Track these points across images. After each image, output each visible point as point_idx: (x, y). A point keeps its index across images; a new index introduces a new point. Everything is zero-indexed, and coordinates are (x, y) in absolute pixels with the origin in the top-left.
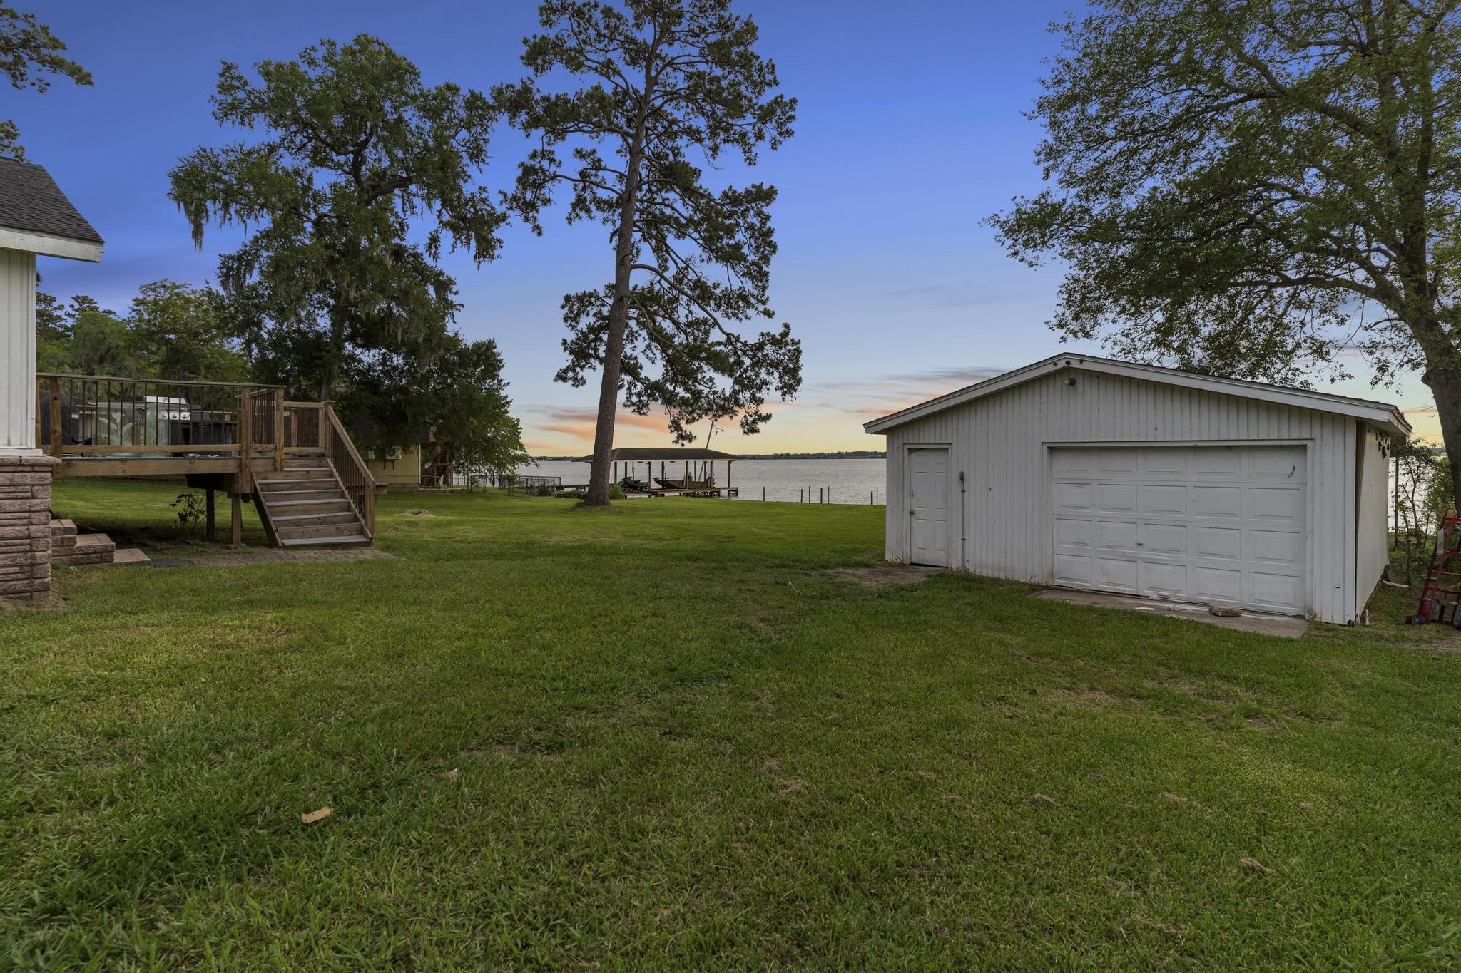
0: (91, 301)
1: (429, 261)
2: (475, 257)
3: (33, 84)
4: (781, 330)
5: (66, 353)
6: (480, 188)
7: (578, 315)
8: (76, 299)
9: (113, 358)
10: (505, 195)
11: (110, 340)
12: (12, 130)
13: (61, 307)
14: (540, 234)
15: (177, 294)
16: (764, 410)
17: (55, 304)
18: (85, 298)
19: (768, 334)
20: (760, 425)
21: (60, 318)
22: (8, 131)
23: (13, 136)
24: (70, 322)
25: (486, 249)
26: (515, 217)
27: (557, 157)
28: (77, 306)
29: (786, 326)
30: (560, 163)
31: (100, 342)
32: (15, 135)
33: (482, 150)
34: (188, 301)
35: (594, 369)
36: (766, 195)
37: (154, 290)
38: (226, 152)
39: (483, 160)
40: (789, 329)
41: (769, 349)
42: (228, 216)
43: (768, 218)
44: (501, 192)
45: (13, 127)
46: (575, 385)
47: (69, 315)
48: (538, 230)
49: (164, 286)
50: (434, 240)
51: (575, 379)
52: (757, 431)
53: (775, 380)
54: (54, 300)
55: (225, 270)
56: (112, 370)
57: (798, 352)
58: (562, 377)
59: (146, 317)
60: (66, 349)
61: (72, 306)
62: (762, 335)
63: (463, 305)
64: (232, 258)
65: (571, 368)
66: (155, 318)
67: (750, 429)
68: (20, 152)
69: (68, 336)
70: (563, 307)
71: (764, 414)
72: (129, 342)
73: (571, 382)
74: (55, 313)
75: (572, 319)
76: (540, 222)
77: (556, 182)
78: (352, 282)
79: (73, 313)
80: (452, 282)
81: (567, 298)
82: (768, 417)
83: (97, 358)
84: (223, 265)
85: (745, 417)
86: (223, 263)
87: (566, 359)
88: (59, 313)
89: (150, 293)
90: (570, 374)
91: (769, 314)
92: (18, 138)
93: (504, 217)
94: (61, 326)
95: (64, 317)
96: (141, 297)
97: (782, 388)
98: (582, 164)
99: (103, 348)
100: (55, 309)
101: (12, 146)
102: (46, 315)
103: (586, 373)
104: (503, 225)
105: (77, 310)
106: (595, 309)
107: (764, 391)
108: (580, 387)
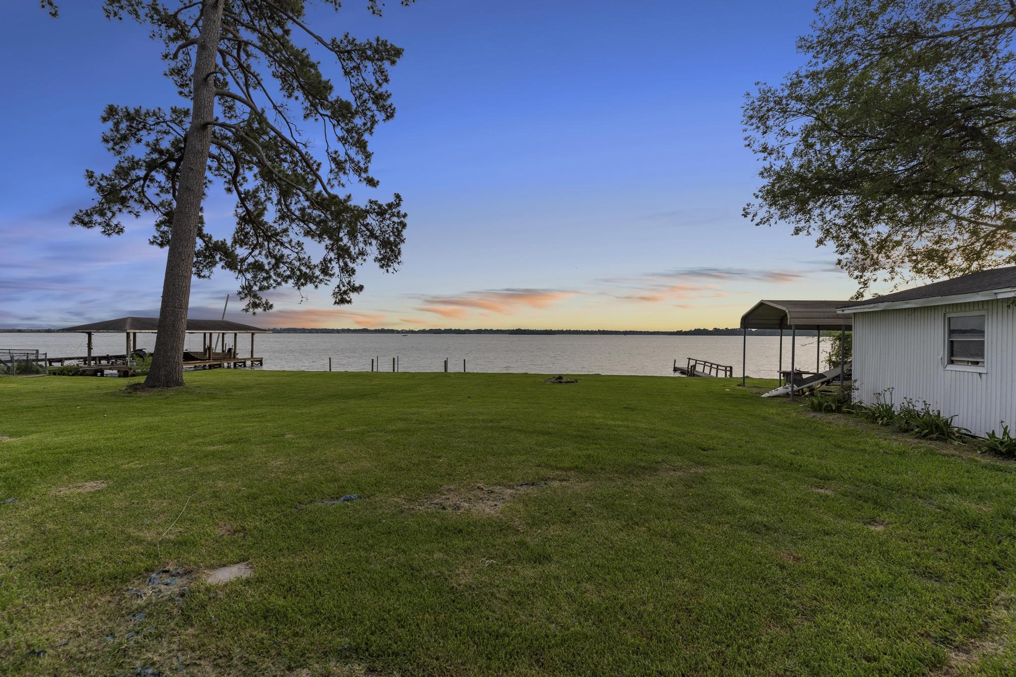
4: (392, 199)
7: (124, 138)
16: (357, 281)
19: (375, 203)
20: (353, 296)
29: (398, 196)
40: (400, 200)
41: (372, 220)
46: (106, 234)
51: (107, 224)
52: (349, 302)
53: (373, 250)
57: (404, 225)
58: (82, 220)
62: (371, 202)
65: (98, 211)
67: (342, 298)
70: (105, 120)
71: (357, 285)
73: (98, 229)
75: (118, 141)
81: (112, 111)
82: (361, 288)
85: (338, 287)
90: (97, 218)
91: (372, 182)
97: (380, 260)
103: (122, 218)
106: (151, 138)
107: (359, 261)
108: (115, 237)
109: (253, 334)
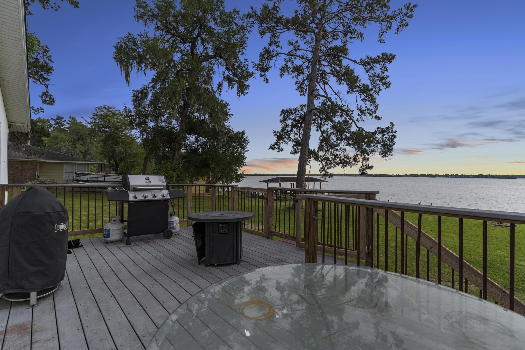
0: (75, 119)
1: (217, 95)
2: (237, 93)
3: (52, 7)
4: (389, 125)
5: (66, 137)
6: (245, 60)
7: (286, 119)
8: (70, 118)
9: (83, 139)
10: (255, 64)
11: (81, 132)
12: (47, 49)
13: (65, 121)
14: (267, 82)
15: (110, 111)
16: (370, 163)
17: (63, 120)
18: (73, 117)
19: (380, 128)
20: (368, 171)
21: (65, 125)
22: (45, 49)
23: (47, 51)
24: (68, 126)
25: (242, 89)
26: (257, 73)
27: (281, 44)
28: (70, 120)
29: (392, 124)
30: (282, 47)
31: (78, 133)
32: (48, 51)
33: (244, 43)
34: (114, 114)
35: (287, 144)
36: (389, 58)
37: (100, 110)
38: (140, 36)
39: (244, 48)
41: (378, 136)
42: (140, 68)
43: (386, 70)
44: (253, 62)
45: (47, 48)
46: (278, 151)
47: (68, 124)
48: (267, 81)
49: (105, 108)
50: (220, 86)
51: (279, 148)
53: (379, 149)
54: (63, 118)
55: (135, 98)
56: (82, 143)
57: (395, 136)
58: (272, 148)
59: (97, 121)
60: (66, 135)
61: (69, 120)
62: (378, 128)
63: (233, 115)
64: (138, 91)
65: (276, 144)
66: (101, 122)
67: (363, 172)
68: (50, 58)
69: (67, 130)
70: (281, 115)
71: (370, 166)
72: (90, 132)
73: (276, 150)
74: (63, 123)
76: (267, 77)
77: (278, 57)
78: (195, 101)
79: (69, 123)
80: (227, 104)
81: (283, 111)
82: (372, 167)
83: (77, 139)
84: (134, 95)
85: (361, 167)
86: (134, 94)
87: (274, 140)
88: (64, 123)
89: (99, 111)
90: (276, 146)
91: (378, 118)
92: (49, 52)
93: (252, 75)
94: (65, 127)
95: (66, 124)
96: (96, 112)
97: (382, 154)
98: (291, 48)
99: (79, 135)
100: (63, 121)
101: (47, 55)
102: (60, 124)
103: (283, 146)
104: (251, 78)
105: (70, 122)
106: (293, 117)
107: (371, 154)
108: (281, 152)
109: (321, 183)
